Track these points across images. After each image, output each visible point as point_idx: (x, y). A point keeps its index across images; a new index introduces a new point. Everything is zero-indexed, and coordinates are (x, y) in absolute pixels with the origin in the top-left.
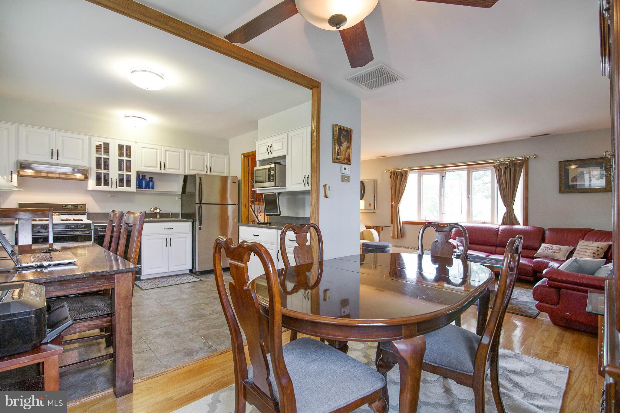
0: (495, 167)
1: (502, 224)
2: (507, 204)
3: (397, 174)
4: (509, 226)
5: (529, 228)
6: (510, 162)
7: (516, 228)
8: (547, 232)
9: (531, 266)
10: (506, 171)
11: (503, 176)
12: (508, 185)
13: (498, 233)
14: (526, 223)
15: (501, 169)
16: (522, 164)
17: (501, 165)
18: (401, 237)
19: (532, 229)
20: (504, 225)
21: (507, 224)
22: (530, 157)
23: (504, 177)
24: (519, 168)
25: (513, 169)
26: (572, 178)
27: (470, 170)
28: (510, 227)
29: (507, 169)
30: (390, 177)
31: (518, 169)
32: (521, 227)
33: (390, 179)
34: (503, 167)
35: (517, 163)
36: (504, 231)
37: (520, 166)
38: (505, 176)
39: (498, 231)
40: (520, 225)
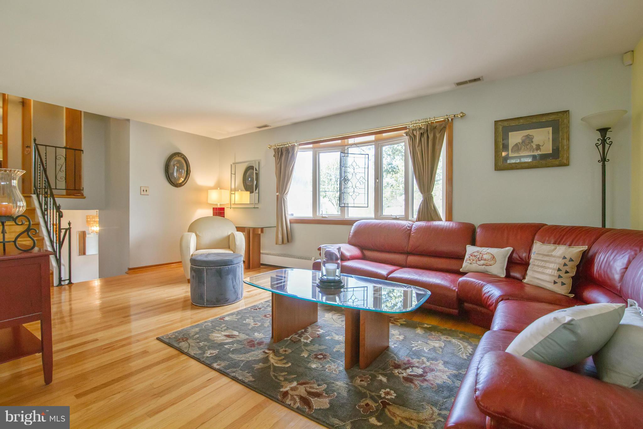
0: (407, 134)
1: (418, 220)
2: (424, 190)
3: (281, 150)
4: (426, 222)
5: (453, 224)
6: (427, 126)
7: (435, 225)
8: (478, 230)
9: (455, 290)
10: (422, 139)
11: (418, 147)
12: (425, 159)
13: (410, 233)
14: (449, 217)
15: (416, 136)
16: (444, 127)
17: (416, 130)
18: (288, 241)
19: (457, 226)
20: (421, 221)
21: (424, 220)
22: (454, 116)
23: (420, 148)
24: (440, 134)
25: (431, 136)
26: (513, 147)
27: (378, 144)
28: (427, 224)
29: (423, 136)
30: (274, 156)
31: (438, 135)
32: (443, 223)
33: (274, 158)
34: (418, 133)
35: (436, 127)
36: (419, 229)
37: (441, 131)
38: (421, 146)
39: (410, 230)
40: (440, 220)
